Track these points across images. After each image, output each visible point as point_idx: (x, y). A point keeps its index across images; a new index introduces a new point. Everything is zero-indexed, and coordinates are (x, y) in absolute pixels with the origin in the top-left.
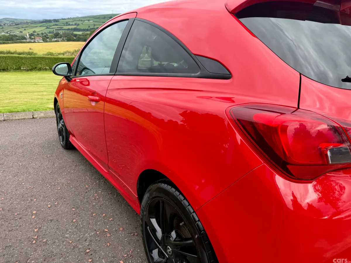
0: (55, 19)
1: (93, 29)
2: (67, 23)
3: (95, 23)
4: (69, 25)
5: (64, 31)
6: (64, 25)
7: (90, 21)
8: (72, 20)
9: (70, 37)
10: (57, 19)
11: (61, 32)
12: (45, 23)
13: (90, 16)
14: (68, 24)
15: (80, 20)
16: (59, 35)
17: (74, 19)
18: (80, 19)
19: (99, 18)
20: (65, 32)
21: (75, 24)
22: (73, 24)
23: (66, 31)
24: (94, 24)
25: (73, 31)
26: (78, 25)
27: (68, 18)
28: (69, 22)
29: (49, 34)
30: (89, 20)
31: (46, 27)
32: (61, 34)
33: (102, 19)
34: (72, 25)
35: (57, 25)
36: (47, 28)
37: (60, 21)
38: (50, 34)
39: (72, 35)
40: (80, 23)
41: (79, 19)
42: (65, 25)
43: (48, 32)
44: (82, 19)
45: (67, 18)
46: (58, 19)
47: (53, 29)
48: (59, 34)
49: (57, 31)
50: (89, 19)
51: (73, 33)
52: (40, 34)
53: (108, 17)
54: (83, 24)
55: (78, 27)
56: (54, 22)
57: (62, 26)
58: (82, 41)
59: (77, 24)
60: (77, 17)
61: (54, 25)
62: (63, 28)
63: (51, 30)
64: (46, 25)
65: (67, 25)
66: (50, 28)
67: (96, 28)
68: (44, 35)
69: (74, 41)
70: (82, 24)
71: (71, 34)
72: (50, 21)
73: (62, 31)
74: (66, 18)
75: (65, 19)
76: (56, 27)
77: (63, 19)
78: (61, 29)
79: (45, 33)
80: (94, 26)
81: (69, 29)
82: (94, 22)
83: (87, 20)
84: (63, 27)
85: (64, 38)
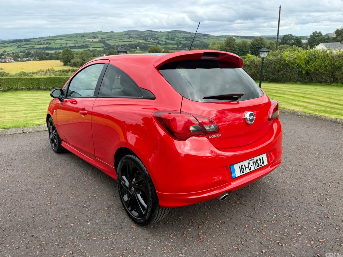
0: (26, 38)
1: (65, 47)
2: (38, 42)
3: (68, 42)
4: (41, 44)
5: (35, 50)
6: (36, 45)
7: (62, 40)
8: (43, 39)
9: (42, 55)
10: (28, 38)
11: (32, 52)
12: (16, 43)
13: (62, 35)
14: (39, 44)
15: (51, 39)
16: (31, 54)
17: (46, 39)
18: (52, 38)
19: (71, 37)
20: (37, 51)
21: (47, 43)
22: (45, 43)
23: (38, 50)
24: (66, 43)
25: (45, 50)
26: (50, 44)
27: (40, 38)
28: (41, 41)
29: (20, 54)
30: (61, 39)
31: (17, 47)
32: (33, 53)
33: (74, 38)
34: (44, 44)
35: (28, 44)
36: (18, 47)
37: (31, 40)
38: (22, 54)
39: (44, 54)
40: (52, 42)
41: (50, 39)
42: (37, 44)
43: (19, 51)
44: (54, 39)
45: (39, 37)
46: (29, 39)
47: (25, 48)
48: (30, 53)
49: (28, 50)
50: (61, 38)
51: (45, 52)
52: (11, 54)
53: (80, 35)
54: (55, 43)
55: (50, 46)
56: (25, 41)
57: (33, 46)
58: (54, 60)
59: (49, 43)
60: (49, 36)
61: (25, 45)
62: (34, 48)
63: (22, 50)
64: (17, 45)
65: (38, 45)
66: (22, 47)
67: (68, 47)
68: (15, 54)
69: (46, 59)
70: (54, 43)
71: (43, 53)
72: (20, 41)
73: (33, 50)
74: (37, 38)
75: (36, 38)
76: (28, 46)
77: (34, 39)
78: (33, 48)
79: (16, 52)
80: (66, 45)
81: (40, 48)
82: (66, 40)
83: (59, 39)
84: (34, 47)
85: (36, 58)
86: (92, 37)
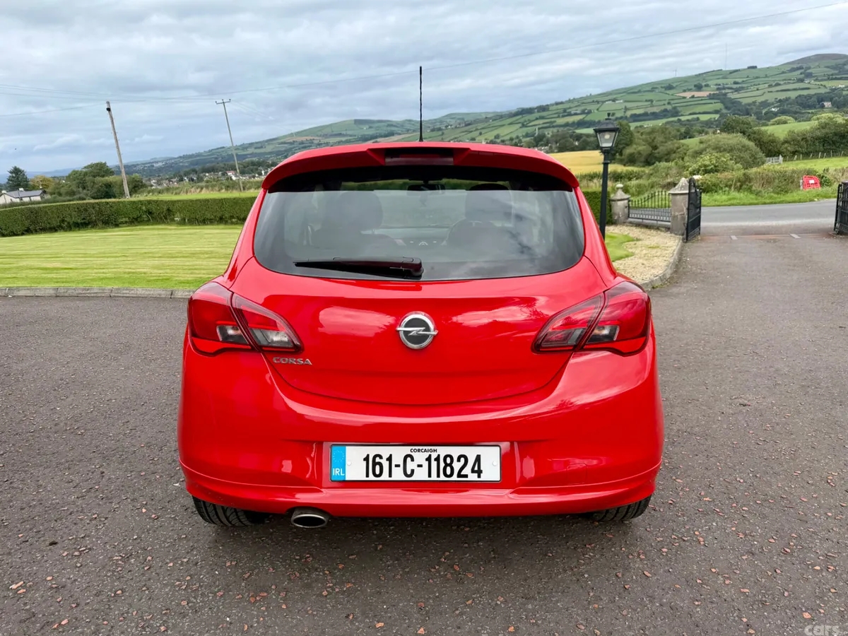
0: (541, 104)
1: (621, 118)
2: (565, 111)
3: (629, 105)
4: (570, 115)
5: (555, 130)
6: (559, 117)
7: (617, 102)
8: (576, 104)
9: (567, 141)
10: (544, 104)
11: (549, 133)
12: (520, 116)
13: (617, 90)
14: (566, 114)
15: (593, 101)
16: (544, 139)
17: (582, 101)
18: (595, 100)
19: (639, 92)
20: (558, 131)
21: (583, 112)
22: (578, 112)
23: (562, 129)
24: (626, 107)
25: (576, 129)
26: (590, 112)
27: (570, 101)
28: (570, 108)
29: (524, 140)
30: (614, 100)
31: (520, 125)
32: (549, 136)
33: (646, 93)
34: (576, 114)
35: (542, 118)
36: (524, 126)
37: (551, 108)
38: (528, 139)
39: (571, 136)
40: (593, 107)
41: (591, 100)
42: (561, 115)
43: (524, 134)
44: (597, 100)
45: (568, 99)
46: (548, 105)
47: (534, 128)
48: (544, 136)
49: (541, 130)
50: (615, 96)
51: (574, 132)
52: (507, 140)
53: (663, 85)
54: (600, 110)
55: (589, 118)
56: (538, 112)
57: (553, 120)
58: (590, 150)
59: (586, 111)
60: (589, 95)
61: (537, 119)
62: (555, 124)
63: (529, 130)
64: (522, 120)
65: (563, 116)
66: (531, 124)
67: (628, 116)
68: (514, 142)
69: (573, 149)
70: (598, 110)
71: (568, 135)
72: (529, 111)
73: (551, 129)
74: (564, 100)
75: (562, 103)
76: (541, 121)
77: (557, 104)
78: (551, 125)
79: (517, 137)
80: (625, 112)
81: (567, 125)
82: (625, 101)
83: (610, 100)
84: (555, 122)
85: (554, 146)
86: (693, 87)
